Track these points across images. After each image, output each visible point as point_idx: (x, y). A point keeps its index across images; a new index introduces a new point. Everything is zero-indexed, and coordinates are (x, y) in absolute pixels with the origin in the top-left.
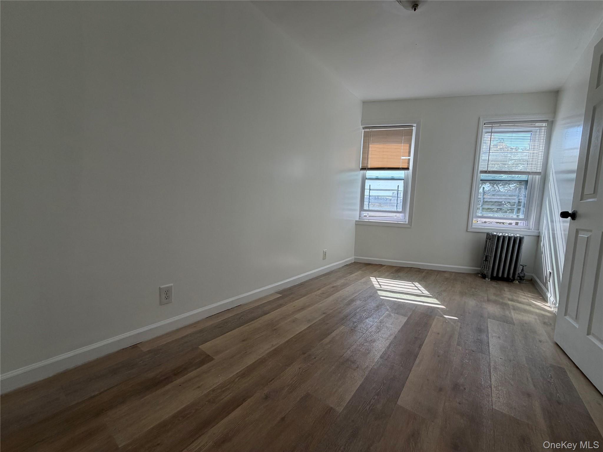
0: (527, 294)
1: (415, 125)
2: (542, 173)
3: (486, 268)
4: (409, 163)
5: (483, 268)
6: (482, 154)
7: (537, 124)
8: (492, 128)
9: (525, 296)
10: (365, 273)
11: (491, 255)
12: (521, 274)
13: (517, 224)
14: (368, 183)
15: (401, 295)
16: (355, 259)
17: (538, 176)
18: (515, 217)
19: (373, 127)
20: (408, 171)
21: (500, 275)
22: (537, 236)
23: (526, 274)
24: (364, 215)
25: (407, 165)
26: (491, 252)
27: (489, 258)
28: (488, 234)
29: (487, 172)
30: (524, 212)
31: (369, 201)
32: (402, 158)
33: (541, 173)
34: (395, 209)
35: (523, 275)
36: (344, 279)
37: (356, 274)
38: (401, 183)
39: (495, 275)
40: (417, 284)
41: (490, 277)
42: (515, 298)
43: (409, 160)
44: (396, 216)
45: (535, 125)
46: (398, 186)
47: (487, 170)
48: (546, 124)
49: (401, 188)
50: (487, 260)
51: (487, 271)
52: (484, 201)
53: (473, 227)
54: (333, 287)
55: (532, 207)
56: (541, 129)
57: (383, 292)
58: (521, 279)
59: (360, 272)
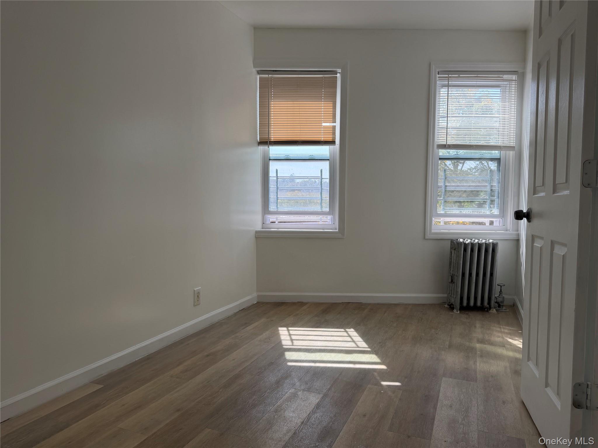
0: (504, 328)
1: (339, 70)
2: (516, 148)
3: (454, 295)
4: (334, 133)
5: (450, 294)
6: (438, 119)
7: (506, 77)
8: (448, 79)
9: (501, 332)
10: (272, 320)
11: (457, 273)
12: (499, 298)
13: (492, 223)
14: (273, 166)
15: (323, 354)
16: (258, 296)
17: (511, 152)
18: (488, 213)
19: (273, 71)
20: (335, 146)
21: (472, 303)
22: (516, 240)
23: (506, 296)
24: (271, 220)
25: (331, 136)
26: (458, 269)
27: (456, 278)
28: (452, 241)
29: (447, 146)
30: (499, 205)
31: (277, 197)
32: (324, 124)
33: (514, 147)
34: (318, 208)
35: (502, 300)
36: (233, 336)
37: (256, 324)
38: (326, 166)
39: (465, 303)
40: (352, 332)
41: (459, 307)
42: (487, 337)
43: (334, 127)
44: (321, 219)
45: (502, 77)
46: (321, 171)
47: (445, 143)
48: (516, 77)
49: (326, 175)
50: (454, 282)
51: (454, 298)
52: (445, 191)
53: (433, 231)
54: (208, 356)
55: (508, 197)
56: (511, 83)
57: (293, 353)
58: (499, 305)
59: (263, 320)
